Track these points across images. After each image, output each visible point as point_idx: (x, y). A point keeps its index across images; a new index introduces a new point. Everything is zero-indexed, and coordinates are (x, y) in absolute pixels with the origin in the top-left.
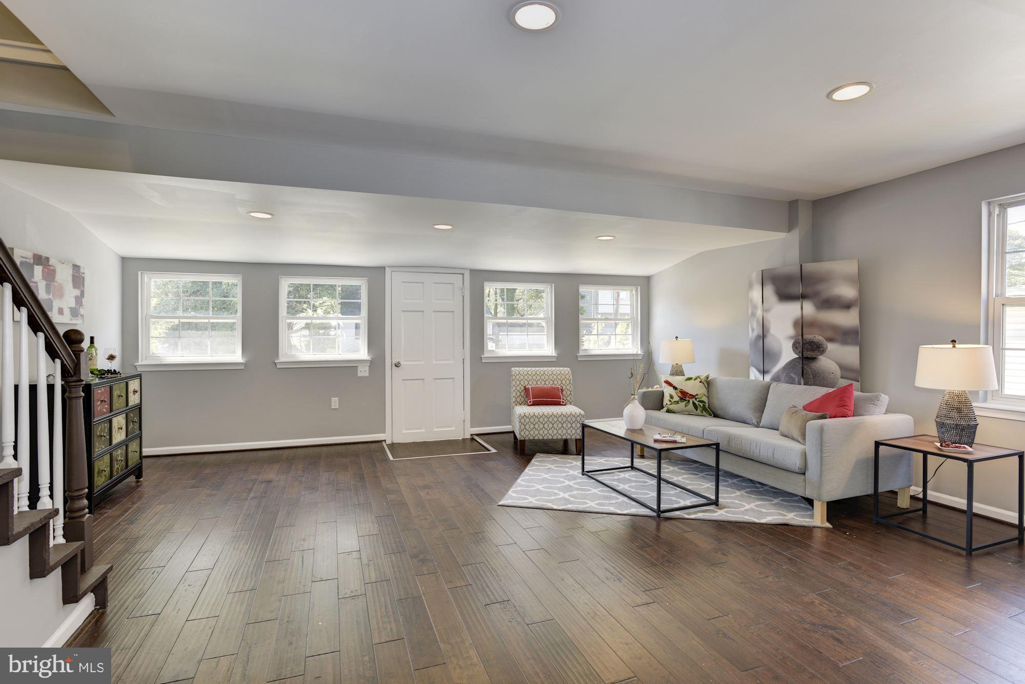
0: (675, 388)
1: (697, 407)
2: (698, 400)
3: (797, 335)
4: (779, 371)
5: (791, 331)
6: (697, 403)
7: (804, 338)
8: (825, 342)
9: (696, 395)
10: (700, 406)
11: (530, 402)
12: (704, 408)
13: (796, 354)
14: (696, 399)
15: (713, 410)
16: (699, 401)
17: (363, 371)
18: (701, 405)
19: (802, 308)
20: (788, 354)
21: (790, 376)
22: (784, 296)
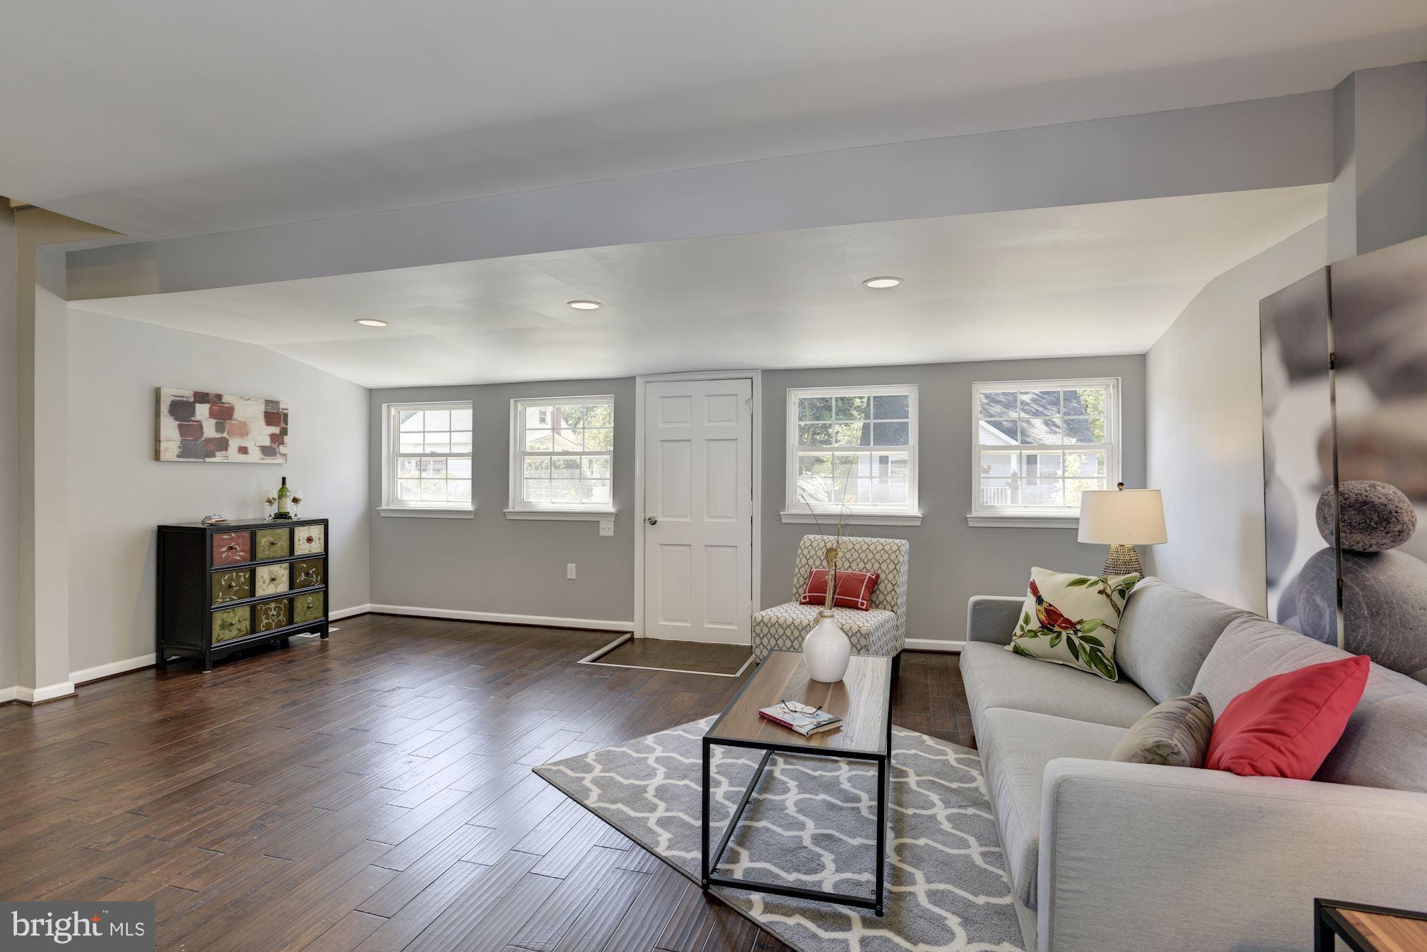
0: (1040, 600)
1: (1077, 652)
2: (1080, 634)
3: (1324, 482)
5: (1313, 469)
6: (1077, 641)
7: (1341, 489)
8: (1406, 505)
9: (1080, 622)
10: (1084, 649)
11: (805, 598)
12: (1095, 657)
13: (1328, 539)
14: (1076, 632)
15: (1122, 664)
16: (1081, 638)
17: (607, 529)
18: (1087, 647)
19: (1333, 399)
20: (1307, 539)
21: (1315, 602)
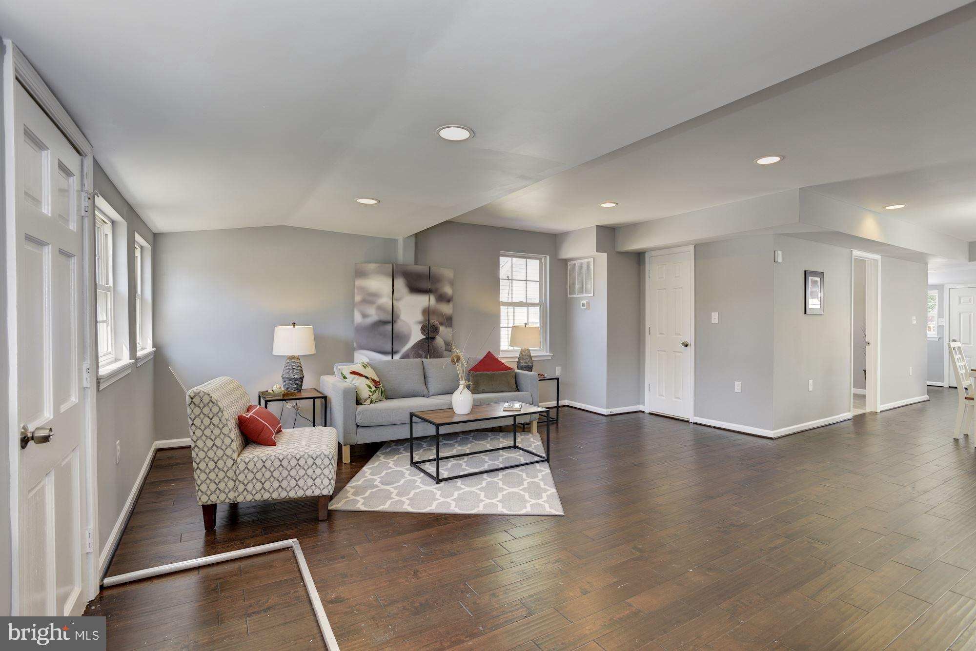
0: (367, 378)
3: (424, 321)
4: (409, 349)
5: (420, 317)
7: (428, 323)
8: (439, 325)
13: (424, 335)
19: (429, 300)
20: (416, 336)
21: (419, 353)
22: (415, 289)
